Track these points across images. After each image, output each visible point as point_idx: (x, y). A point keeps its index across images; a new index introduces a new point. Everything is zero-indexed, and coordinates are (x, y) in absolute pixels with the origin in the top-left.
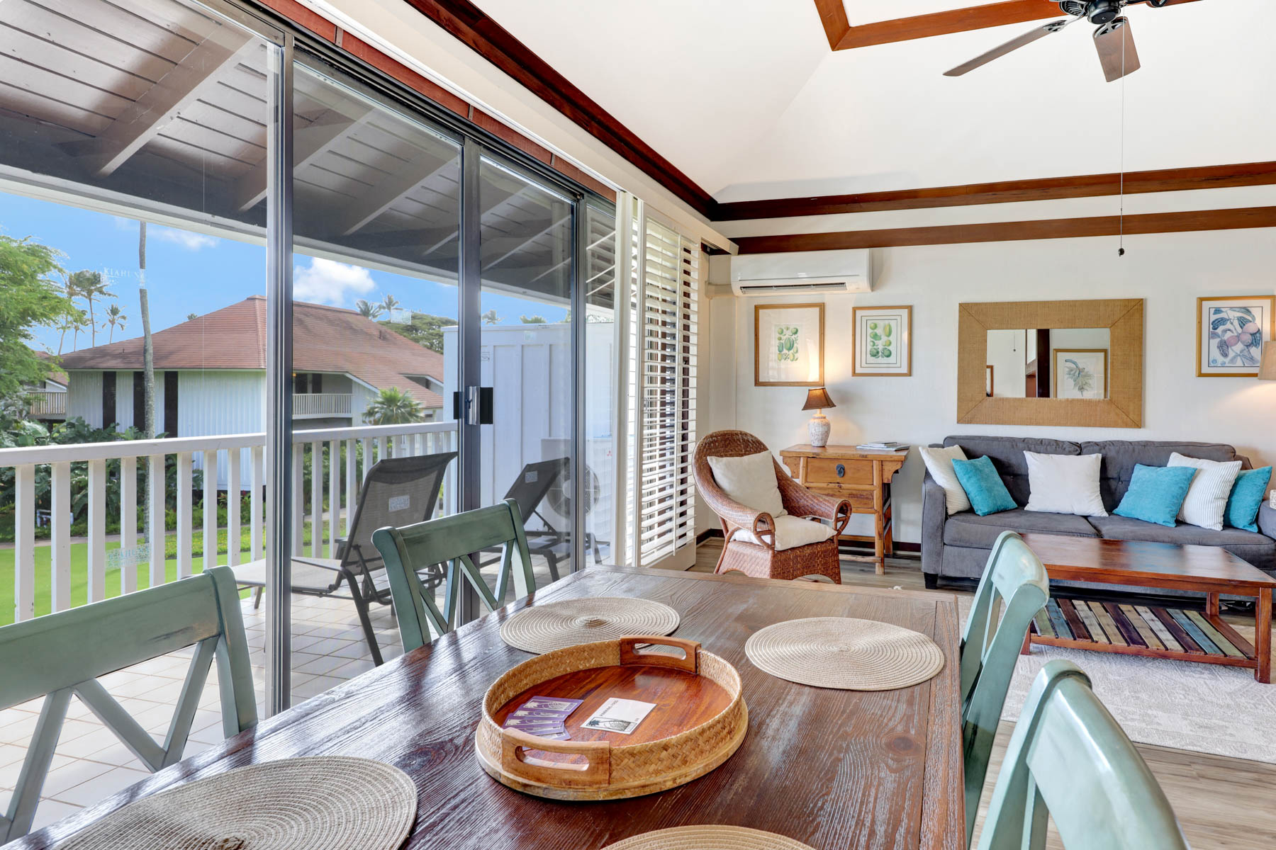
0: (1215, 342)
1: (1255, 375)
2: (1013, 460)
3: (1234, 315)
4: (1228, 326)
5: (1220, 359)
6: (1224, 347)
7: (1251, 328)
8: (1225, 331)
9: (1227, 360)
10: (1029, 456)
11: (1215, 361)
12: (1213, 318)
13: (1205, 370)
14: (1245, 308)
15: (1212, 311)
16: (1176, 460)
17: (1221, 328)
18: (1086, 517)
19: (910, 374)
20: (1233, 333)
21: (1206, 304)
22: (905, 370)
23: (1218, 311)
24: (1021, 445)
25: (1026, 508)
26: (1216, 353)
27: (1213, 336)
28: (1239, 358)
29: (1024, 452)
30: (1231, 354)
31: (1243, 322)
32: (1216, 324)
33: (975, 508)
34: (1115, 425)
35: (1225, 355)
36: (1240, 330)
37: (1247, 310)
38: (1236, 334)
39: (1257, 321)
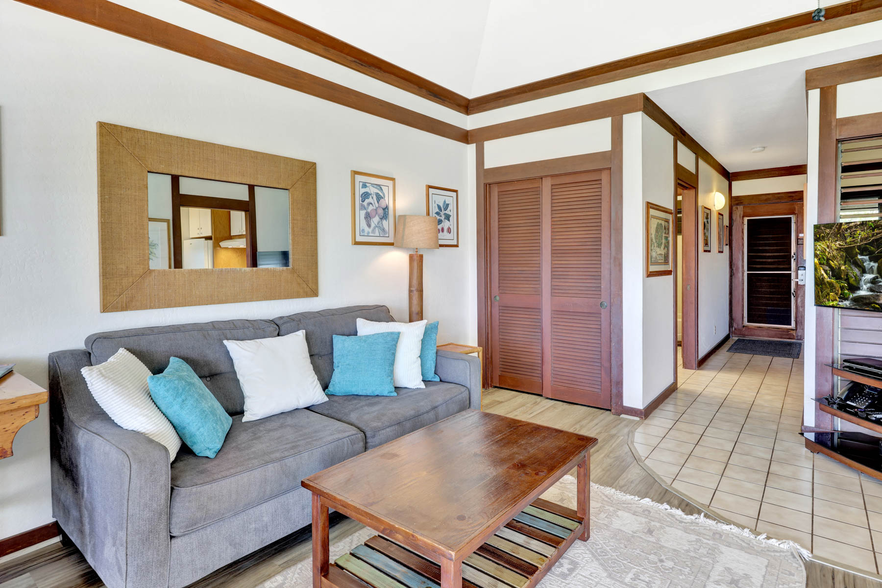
0: (363, 213)
2: (211, 354)
3: (373, 190)
4: (370, 200)
5: (367, 229)
6: (368, 217)
7: (383, 203)
8: (369, 204)
9: (370, 230)
10: (232, 346)
11: (363, 230)
12: (363, 190)
13: (359, 239)
14: (379, 185)
15: (361, 184)
17: (367, 201)
18: (308, 408)
20: (373, 206)
21: (359, 178)
23: (364, 186)
24: (214, 333)
25: (244, 419)
26: (363, 223)
27: (362, 207)
28: (377, 228)
29: (225, 342)
30: (373, 225)
31: (379, 198)
32: (365, 196)
35: (369, 226)
36: (377, 205)
37: (379, 187)
38: (375, 208)
39: (386, 198)
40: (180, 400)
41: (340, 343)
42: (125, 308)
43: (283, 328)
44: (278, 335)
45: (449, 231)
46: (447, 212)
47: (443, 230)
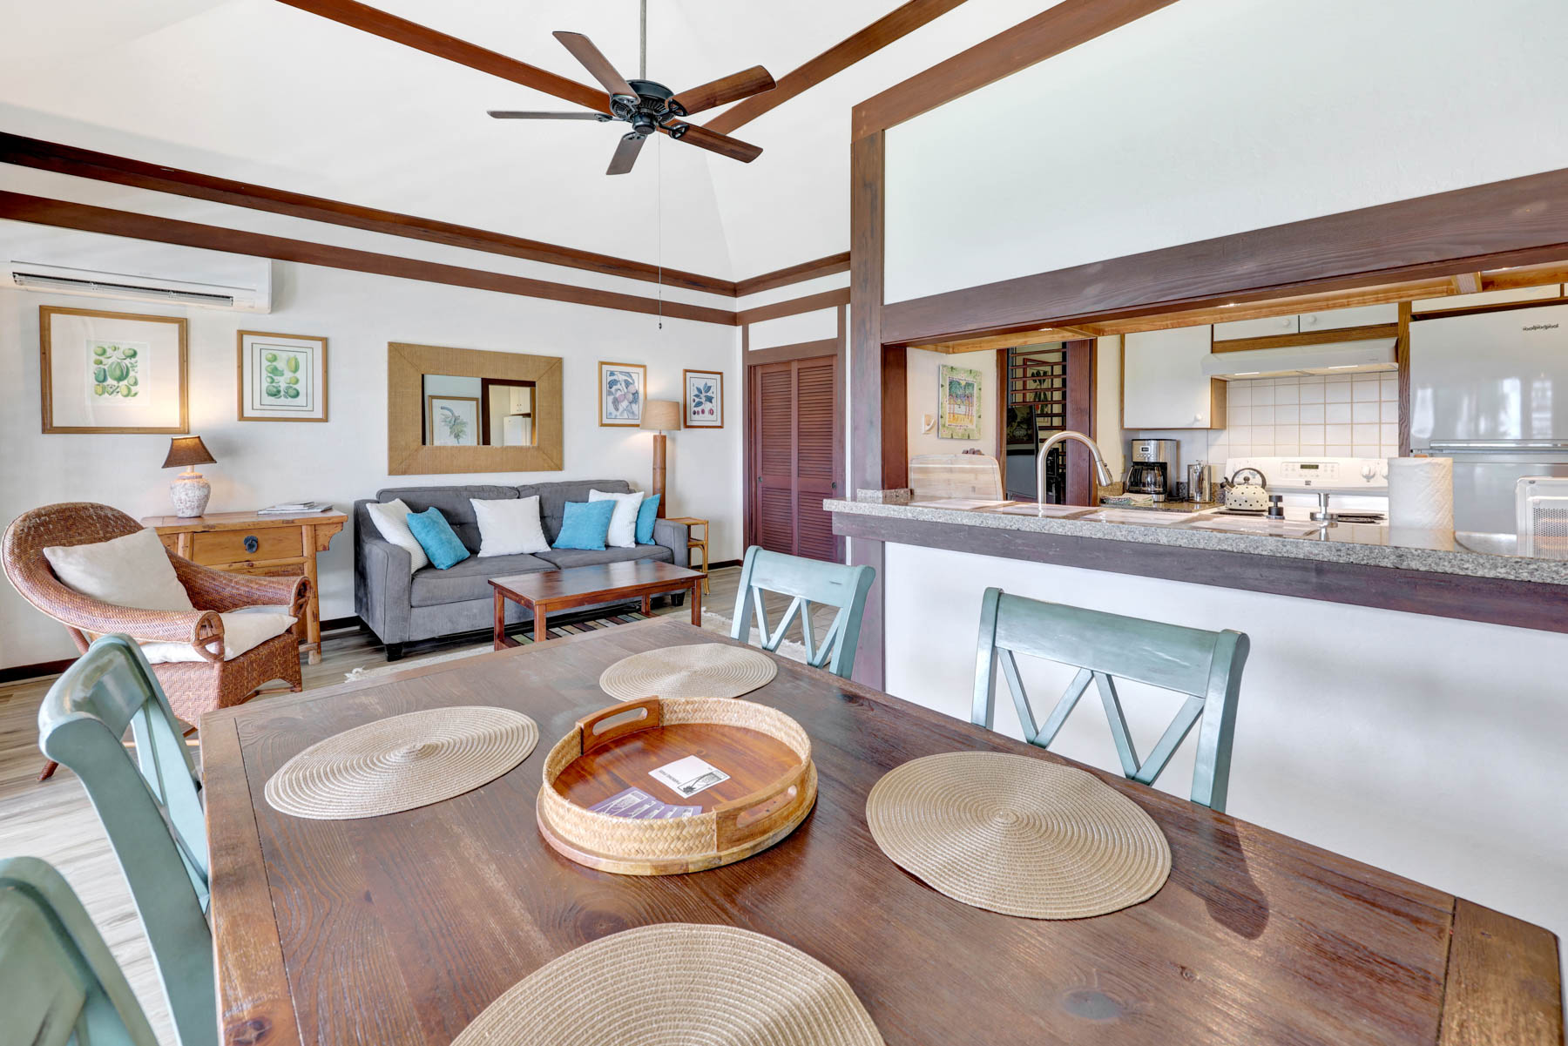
0: (610, 399)
1: (638, 426)
2: (460, 508)
3: (621, 378)
4: (618, 386)
5: (614, 412)
6: (616, 402)
7: (632, 389)
8: (617, 390)
9: (618, 414)
10: (476, 503)
11: (611, 414)
12: (609, 379)
13: (605, 421)
15: (609, 373)
16: (595, 496)
17: (614, 388)
18: (533, 554)
19: (325, 419)
20: (621, 391)
21: (605, 367)
22: (320, 416)
23: (612, 374)
24: (465, 494)
25: (479, 555)
26: (611, 408)
27: (609, 393)
28: (625, 411)
29: (471, 500)
30: (621, 409)
31: (627, 384)
32: (612, 384)
33: (436, 563)
34: (543, 469)
35: (617, 409)
36: (626, 390)
37: (629, 374)
38: (623, 393)
39: (636, 384)
40: (426, 530)
41: (571, 509)
42: (404, 473)
43: (522, 494)
44: (518, 498)
45: (711, 412)
46: (709, 394)
47: (703, 412)
